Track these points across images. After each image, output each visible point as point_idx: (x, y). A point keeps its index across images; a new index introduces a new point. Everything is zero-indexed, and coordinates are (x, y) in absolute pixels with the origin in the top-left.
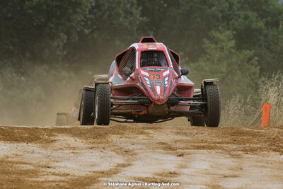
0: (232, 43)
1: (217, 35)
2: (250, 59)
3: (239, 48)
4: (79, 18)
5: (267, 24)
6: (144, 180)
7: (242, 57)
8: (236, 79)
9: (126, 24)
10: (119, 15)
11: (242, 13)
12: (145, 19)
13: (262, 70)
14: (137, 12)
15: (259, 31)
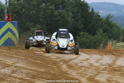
0: (102, 32)
1: (99, 30)
2: (106, 35)
3: (104, 33)
4: (69, 26)
5: (110, 28)
6: (82, 60)
7: (104, 35)
8: (103, 39)
9: (80, 27)
10: (78, 26)
11: (105, 26)
12: (83, 26)
13: (109, 38)
14: (82, 25)
15: (108, 29)
